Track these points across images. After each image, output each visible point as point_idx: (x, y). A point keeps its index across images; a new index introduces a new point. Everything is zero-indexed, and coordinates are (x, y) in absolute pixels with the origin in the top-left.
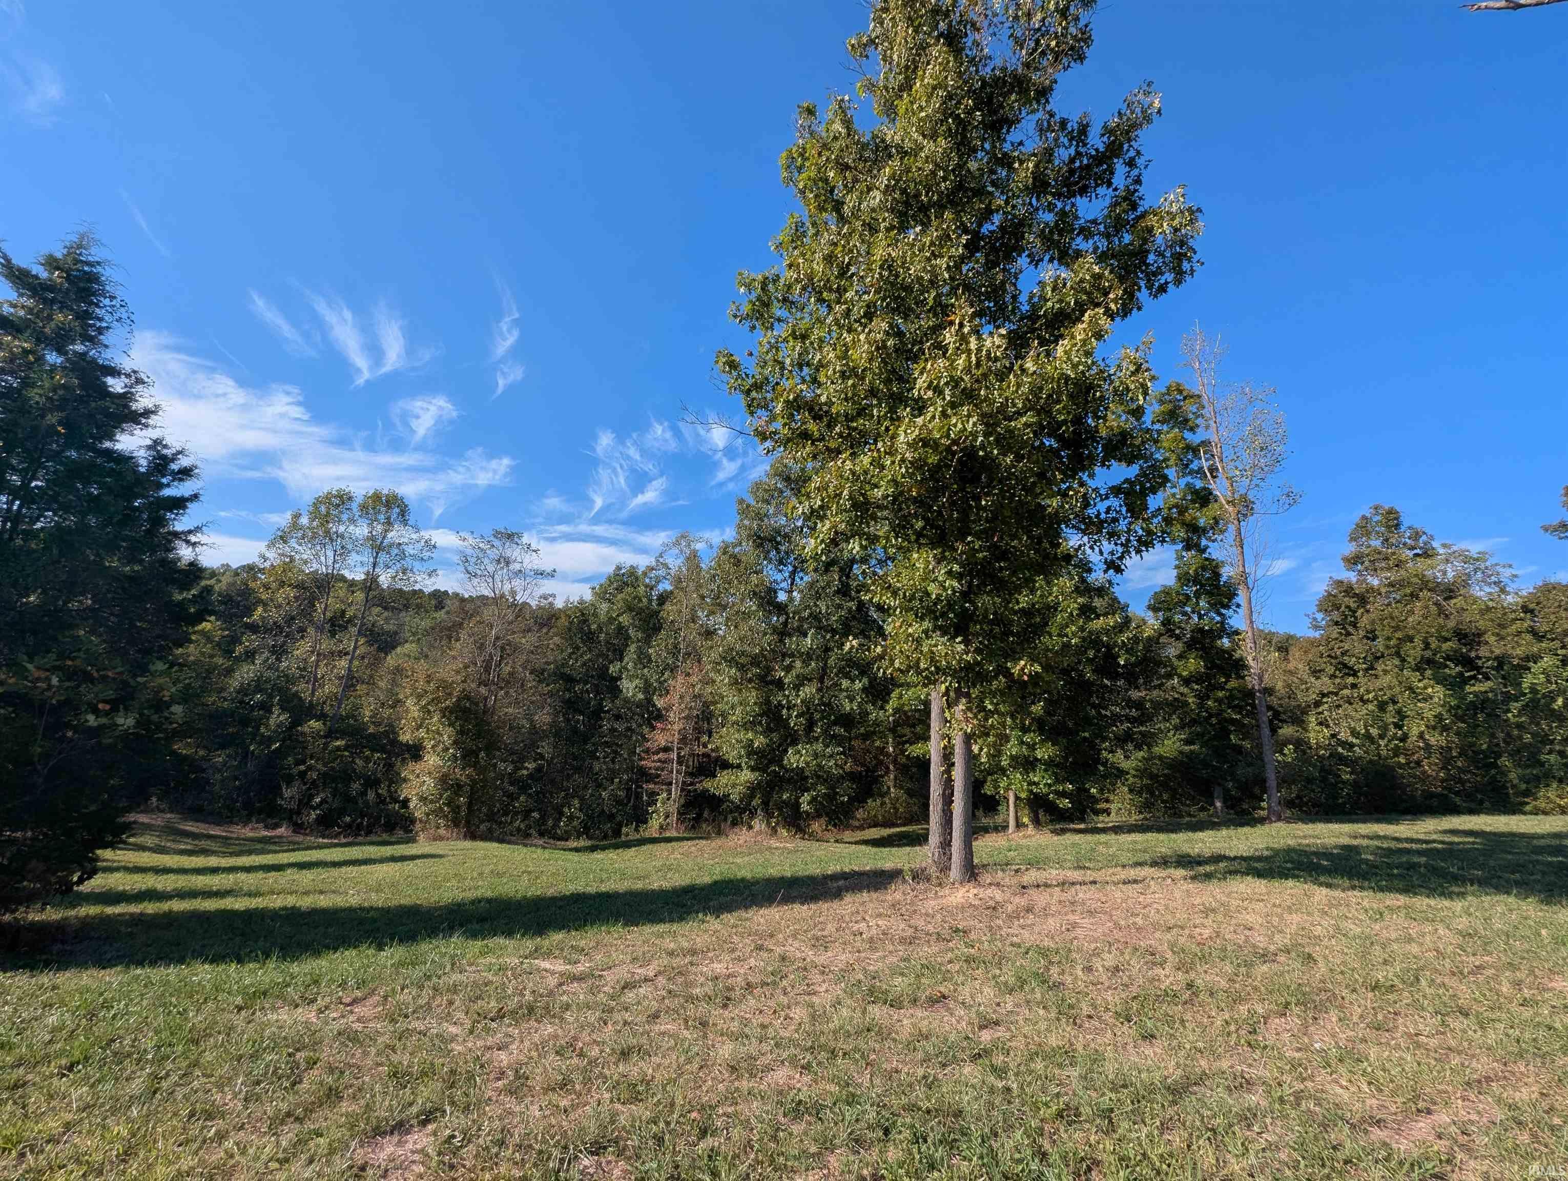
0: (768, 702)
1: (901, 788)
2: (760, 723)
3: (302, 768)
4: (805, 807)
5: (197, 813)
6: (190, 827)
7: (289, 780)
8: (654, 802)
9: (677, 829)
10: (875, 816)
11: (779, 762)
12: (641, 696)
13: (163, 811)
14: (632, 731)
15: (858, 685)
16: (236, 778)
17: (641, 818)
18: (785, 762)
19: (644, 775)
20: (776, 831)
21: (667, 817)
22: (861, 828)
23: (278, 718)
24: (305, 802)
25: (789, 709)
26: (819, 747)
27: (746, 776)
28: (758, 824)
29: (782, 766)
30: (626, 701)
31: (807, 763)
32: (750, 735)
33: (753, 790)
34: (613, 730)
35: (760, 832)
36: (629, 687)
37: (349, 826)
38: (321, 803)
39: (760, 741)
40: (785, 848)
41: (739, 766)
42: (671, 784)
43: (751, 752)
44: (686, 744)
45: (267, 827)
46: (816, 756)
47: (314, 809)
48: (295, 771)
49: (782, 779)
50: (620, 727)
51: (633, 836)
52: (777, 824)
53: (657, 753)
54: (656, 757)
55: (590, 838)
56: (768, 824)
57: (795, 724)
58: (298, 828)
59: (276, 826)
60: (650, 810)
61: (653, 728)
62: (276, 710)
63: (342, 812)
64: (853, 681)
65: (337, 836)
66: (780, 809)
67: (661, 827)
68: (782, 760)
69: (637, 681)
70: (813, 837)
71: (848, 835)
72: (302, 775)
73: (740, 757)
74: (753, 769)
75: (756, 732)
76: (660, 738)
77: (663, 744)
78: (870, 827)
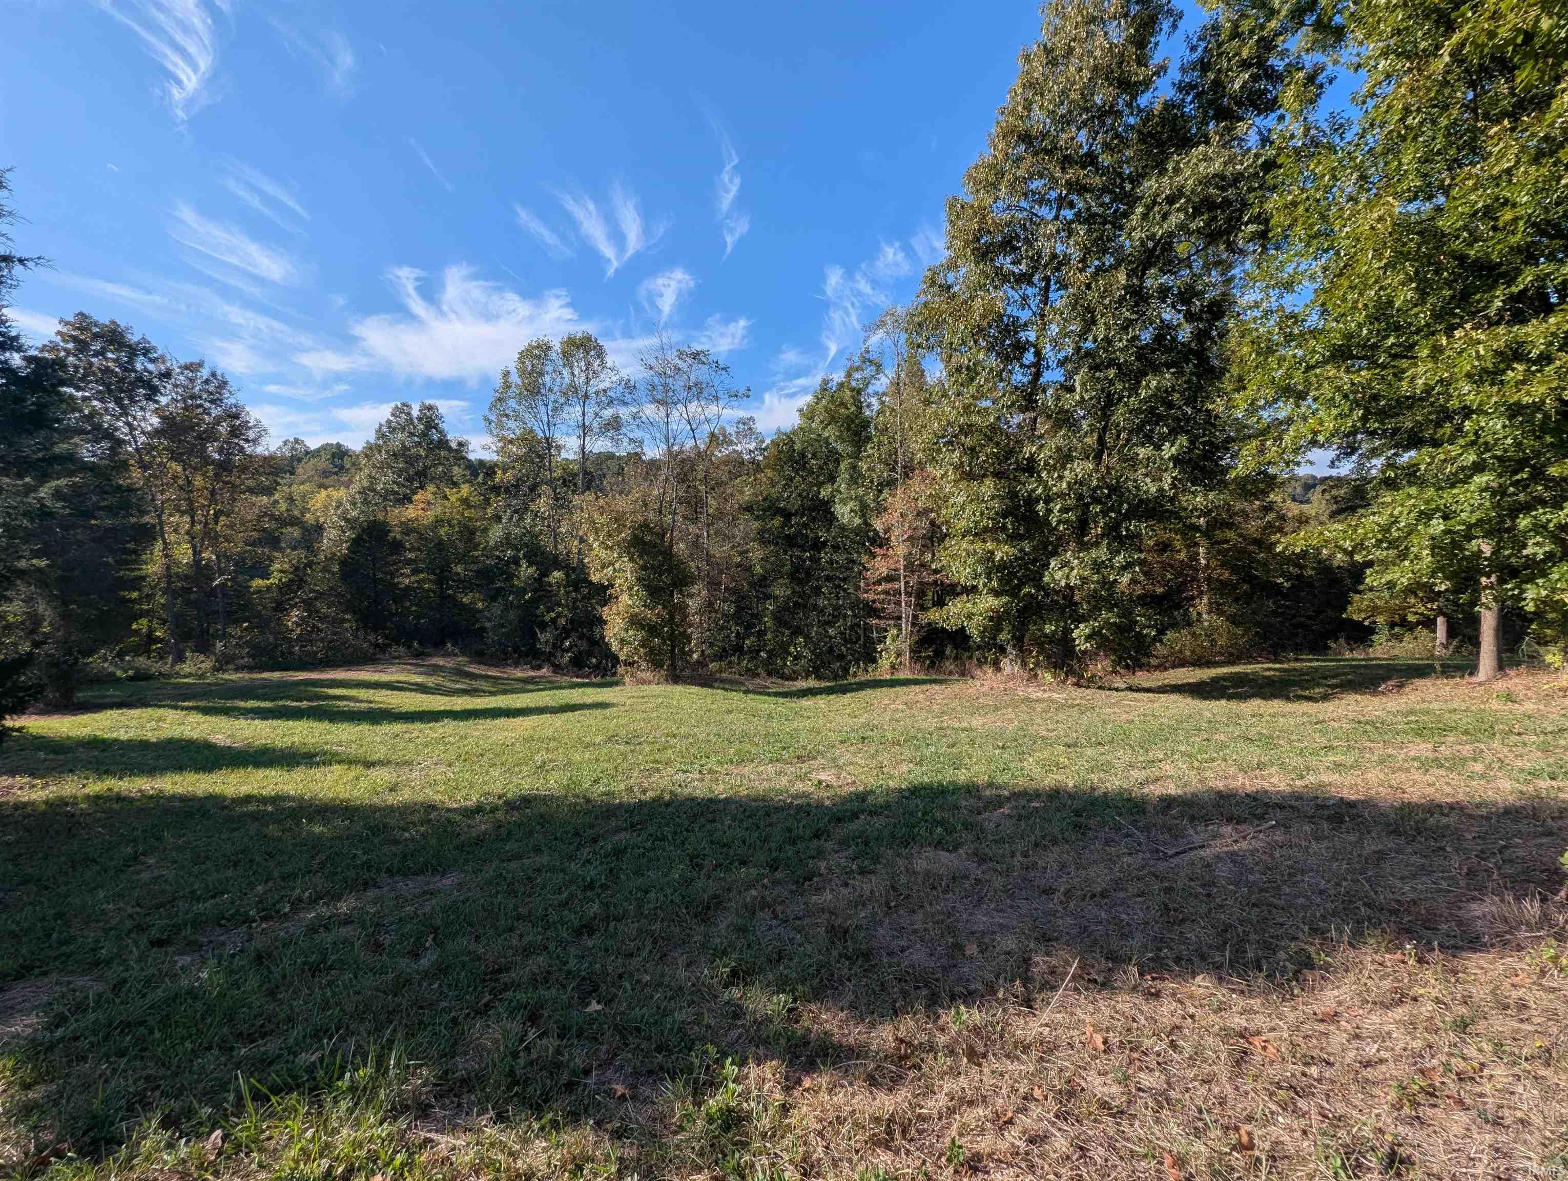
0: (1013, 495)
1: (1220, 613)
2: (1004, 528)
3: (553, 615)
4: (1083, 646)
5: (480, 657)
6: (474, 669)
7: (543, 626)
8: (882, 640)
9: (911, 670)
10: (1180, 651)
11: (1036, 581)
12: (857, 521)
13: (456, 655)
14: (854, 562)
15: (1169, 450)
16: (503, 626)
17: (871, 658)
18: (1046, 579)
19: (872, 611)
20: (1036, 675)
21: (899, 655)
22: (1161, 667)
23: (526, 571)
24: (557, 646)
25: (1047, 502)
26: (1102, 553)
27: (988, 603)
28: (1009, 666)
29: (1040, 587)
30: (843, 528)
31: (1084, 580)
32: (990, 546)
33: (997, 620)
34: (831, 562)
35: (1011, 677)
36: (845, 512)
37: (597, 667)
38: (571, 646)
39: (1003, 552)
40: (1050, 700)
41: (974, 589)
42: (900, 618)
43: (992, 567)
44: (913, 572)
45: (533, 668)
46: (1097, 566)
47: (567, 651)
48: (547, 618)
49: (1040, 606)
50: (840, 558)
51: (862, 677)
52: (1037, 664)
53: (879, 583)
54: (880, 589)
55: (819, 678)
56: (1024, 664)
57: (1059, 522)
58: (557, 669)
59: (539, 667)
60: (879, 648)
61: (873, 556)
62: (524, 564)
63: (590, 654)
64: (1158, 448)
65: (588, 676)
66: (1041, 645)
67: (893, 667)
68: (1042, 576)
69: (852, 504)
70: (1091, 683)
71: (1142, 678)
72: (554, 621)
73: (976, 576)
74: (996, 593)
75: (997, 541)
76: (880, 566)
77: (885, 572)
78: (1174, 667)
